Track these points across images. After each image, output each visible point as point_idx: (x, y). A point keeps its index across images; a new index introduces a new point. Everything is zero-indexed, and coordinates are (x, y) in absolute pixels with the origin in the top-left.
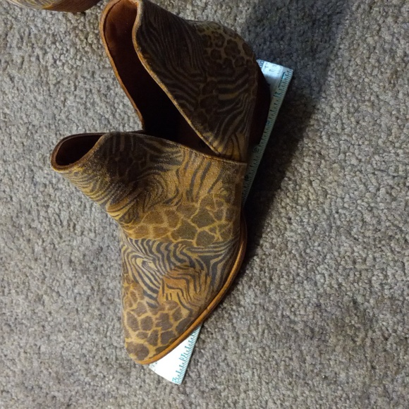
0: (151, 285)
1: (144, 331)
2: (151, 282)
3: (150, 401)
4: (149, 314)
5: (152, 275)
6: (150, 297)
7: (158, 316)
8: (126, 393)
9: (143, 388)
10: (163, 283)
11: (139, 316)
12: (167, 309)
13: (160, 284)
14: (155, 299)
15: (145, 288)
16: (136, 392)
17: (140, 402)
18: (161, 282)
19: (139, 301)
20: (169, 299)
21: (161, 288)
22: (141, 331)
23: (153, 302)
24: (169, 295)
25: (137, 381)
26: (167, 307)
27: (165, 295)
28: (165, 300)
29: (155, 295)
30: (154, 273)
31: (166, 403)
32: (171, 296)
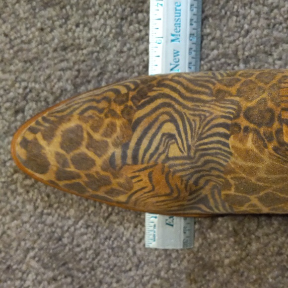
0: (141, 152)
1: (70, 161)
2: (146, 151)
3: (35, 50)
4: (99, 162)
5: (157, 149)
6: (124, 156)
7: (102, 173)
8: (22, 15)
9: (44, 34)
10: (151, 167)
11: (87, 148)
12: (117, 180)
13: (148, 162)
14: (124, 163)
15: (132, 144)
16: (31, 27)
17: (24, 38)
18: (151, 163)
19: (109, 140)
20: (134, 181)
21: (143, 166)
22: (69, 157)
23: (118, 161)
24: (139, 179)
25: (47, 22)
26: (122, 180)
27: (137, 174)
28: (130, 176)
29: (129, 161)
30: (160, 151)
31: (48, 72)
32: (139, 181)
